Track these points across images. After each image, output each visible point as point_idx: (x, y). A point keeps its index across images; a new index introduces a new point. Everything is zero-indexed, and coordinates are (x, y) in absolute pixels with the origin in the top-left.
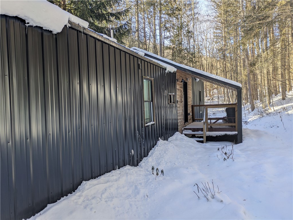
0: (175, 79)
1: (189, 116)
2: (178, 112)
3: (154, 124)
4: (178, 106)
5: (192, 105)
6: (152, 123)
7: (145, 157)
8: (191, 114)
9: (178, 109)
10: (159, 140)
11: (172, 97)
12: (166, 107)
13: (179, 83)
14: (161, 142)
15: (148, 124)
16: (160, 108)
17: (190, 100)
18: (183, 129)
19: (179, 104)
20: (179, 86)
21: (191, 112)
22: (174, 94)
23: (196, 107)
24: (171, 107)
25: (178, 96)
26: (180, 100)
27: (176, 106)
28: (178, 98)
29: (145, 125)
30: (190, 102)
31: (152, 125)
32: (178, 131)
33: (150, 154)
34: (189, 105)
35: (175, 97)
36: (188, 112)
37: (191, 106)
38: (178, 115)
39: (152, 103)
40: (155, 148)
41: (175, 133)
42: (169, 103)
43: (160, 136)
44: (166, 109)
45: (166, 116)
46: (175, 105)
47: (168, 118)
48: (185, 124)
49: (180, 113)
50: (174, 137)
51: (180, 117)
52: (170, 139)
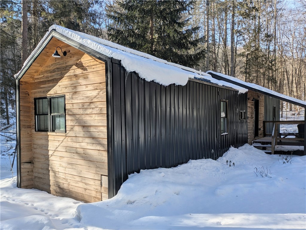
0: (246, 98)
1: (259, 131)
2: (249, 126)
3: (227, 134)
4: (248, 121)
5: (264, 121)
6: (226, 133)
7: (220, 156)
8: (262, 129)
9: (249, 124)
10: (230, 147)
11: (243, 113)
12: (237, 122)
13: (250, 101)
14: (232, 148)
15: (223, 134)
16: (232, 123)
17: (262, 116)
18: (252, 142)
19: (249, 120)
20: (250, 104)
21: (263, 127)
22: (245, 111)
23: (268, 123)
24: (242, 122)
25: (248, 113)
26: (251, 116)
27: (246, 122)
28: (249, 115)
29: (221, 134)
30: (261, 118)
31: (226, 135)
32: (247, 143)
33: (224, 155)
34: (260, 120)
35: (246, 113)
36: (259, 127)
37: (262, 121)
38: (249, 129)
39: (226, 118)
40: (228, 152)
41: (245, 145)
42: (240, 119)
43: (231, 145)
44: (237, 124)
45: (237, 130)
46: (245, 120)
47: (239, 132)
48: (254, 138)
49: (250, 127)
50: (244, 147)
51: (250, 131)
52: (240, 148)
